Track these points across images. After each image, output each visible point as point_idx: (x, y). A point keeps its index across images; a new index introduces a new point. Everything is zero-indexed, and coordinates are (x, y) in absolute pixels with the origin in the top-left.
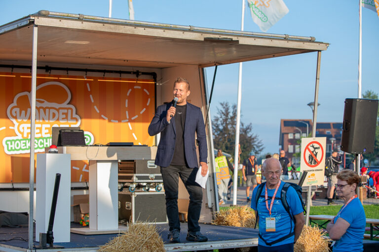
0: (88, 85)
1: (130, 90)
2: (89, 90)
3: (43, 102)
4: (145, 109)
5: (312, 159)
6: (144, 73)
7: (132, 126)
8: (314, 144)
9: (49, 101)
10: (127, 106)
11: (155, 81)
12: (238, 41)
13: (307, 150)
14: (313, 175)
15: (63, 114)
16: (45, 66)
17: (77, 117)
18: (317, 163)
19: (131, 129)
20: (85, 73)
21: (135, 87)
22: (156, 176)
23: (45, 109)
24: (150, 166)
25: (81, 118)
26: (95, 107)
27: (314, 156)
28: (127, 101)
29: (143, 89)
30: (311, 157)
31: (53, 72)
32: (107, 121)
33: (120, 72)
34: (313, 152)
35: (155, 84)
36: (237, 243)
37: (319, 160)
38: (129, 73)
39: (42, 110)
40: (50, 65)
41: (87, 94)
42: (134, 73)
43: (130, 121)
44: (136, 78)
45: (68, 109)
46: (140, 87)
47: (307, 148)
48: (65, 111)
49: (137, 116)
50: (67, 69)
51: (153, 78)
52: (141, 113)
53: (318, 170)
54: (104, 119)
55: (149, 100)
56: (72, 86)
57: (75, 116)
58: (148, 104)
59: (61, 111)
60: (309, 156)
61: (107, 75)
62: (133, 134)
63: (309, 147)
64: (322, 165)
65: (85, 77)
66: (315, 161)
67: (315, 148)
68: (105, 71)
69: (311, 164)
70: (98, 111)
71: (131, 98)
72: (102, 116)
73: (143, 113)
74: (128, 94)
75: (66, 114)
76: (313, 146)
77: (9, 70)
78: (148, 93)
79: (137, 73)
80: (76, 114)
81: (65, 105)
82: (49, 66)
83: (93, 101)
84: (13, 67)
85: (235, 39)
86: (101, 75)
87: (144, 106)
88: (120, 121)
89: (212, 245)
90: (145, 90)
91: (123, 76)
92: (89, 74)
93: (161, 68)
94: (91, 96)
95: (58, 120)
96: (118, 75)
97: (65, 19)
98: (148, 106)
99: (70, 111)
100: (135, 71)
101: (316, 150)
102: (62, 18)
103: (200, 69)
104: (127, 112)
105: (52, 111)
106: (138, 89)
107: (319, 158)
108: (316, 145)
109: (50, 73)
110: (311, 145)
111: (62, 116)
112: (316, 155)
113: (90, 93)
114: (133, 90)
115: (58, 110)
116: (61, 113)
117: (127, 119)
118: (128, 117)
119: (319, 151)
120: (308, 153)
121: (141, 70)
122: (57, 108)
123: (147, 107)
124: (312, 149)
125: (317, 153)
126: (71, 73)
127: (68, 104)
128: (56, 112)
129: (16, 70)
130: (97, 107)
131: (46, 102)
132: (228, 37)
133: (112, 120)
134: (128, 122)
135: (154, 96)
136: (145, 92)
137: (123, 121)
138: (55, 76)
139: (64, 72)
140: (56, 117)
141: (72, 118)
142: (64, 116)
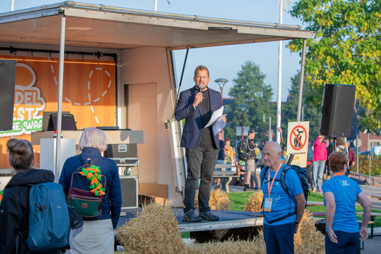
0: (52, 66)
1: (92, 72)
2: (53, 72)
4: (106, 91)
5: (297, 143)
6: (105, 55)
7: (94, 109)
8: (298, 128)
10: (89, 88)
11: (116, 62)
12: (237, 30)
13: (293, 134)
14: (298, 158)
15: (28, 96)
16: (9, 47)
17: (42, 99)
18: (301, 146)
19: (93, 111)
20: (49, 54)
21: (97, 69)
22: (126, 160)
24: (121, 150)
25: (46, 102)
27: (298, 140)
28: (89, 82)
29: (104, 71)
31: (19, 53)
32: (70, 104)
33: (83, 53)
34: (298, 136)
35: (116, 66)
36: (233, 223)
37: (303, 144)
38: (91, 54)
41: (51, 76)
42: (96, 54)
43: (93, 104)
44: (98, 59)
45: (33, 91)
46: (101, 69)
47: (293, 132)
48: (30, 94)
49: (98, 99)
50: (32, 50)
51: (114, 59)
52: (103, 95)
53: (302, 153)
54: (68, 102)
55: (110, 81)
56: (36, 67)
57: (40, 98)
58: (109, 87)
59: (27, 94)
60: (295, 140)
61: (70, 56)
62: (95, 117)
63: (295, 131)
64: (305, 149)
65: (49, 58)
66: (299, 145)
67: (300, 132)
68: (68, 53)
71: (93, 80)
72: (66, 99)
73: (105, 95)
74: (90, 76)
75: (31, 97)
76: (298, 130)
78: (109, 75)
79: (98, 54)
80: (41, 97)
81: (30, 87)
82: (14, 47)
83: (57, 83)
85: (234, 28)
87: (106, 88)
88: (82, 104)
89: (212, 226)
90: (106, 72)
91: (86, 57)
92: (52, 55)
93: (121, 49)
94: (55, 78)
95: (23, 103)
96: (80, 57)
97: (91, 10)
98: (109, 88)
99: (35, 93)
100: (96, 52)
101: (301, 134)
102: (89, 9)
103: (168, 52)
104: (89, 95)
106: (100, 71)
107: (302, 141)
108: (301, 130)
109: (15, 54)
110: (296, 129)
111: (27, 99)
112: (300, 139)
113: (54, 75)
114: (95, 72)
115: (23, 93)
116: (26, 96)
117: (89, 102)
118: (90, 100)
119: (303, 135)
120: (293, 137)
121: (102, 51)
122: (23, 90)
123: (108, 90)
124: (297, 133)
125: (301, 137)
126: (36, 54)
127: (33, 86)
132: (229, 26)
133: (75, 103)
134: (90, 105)
135: (114, 77)
136: (106, 74)
137: (85, 104)
138: (20, 58)
139: (29, 54)
140: (22, 100)
141: (37, 101)
142: (29, 99)
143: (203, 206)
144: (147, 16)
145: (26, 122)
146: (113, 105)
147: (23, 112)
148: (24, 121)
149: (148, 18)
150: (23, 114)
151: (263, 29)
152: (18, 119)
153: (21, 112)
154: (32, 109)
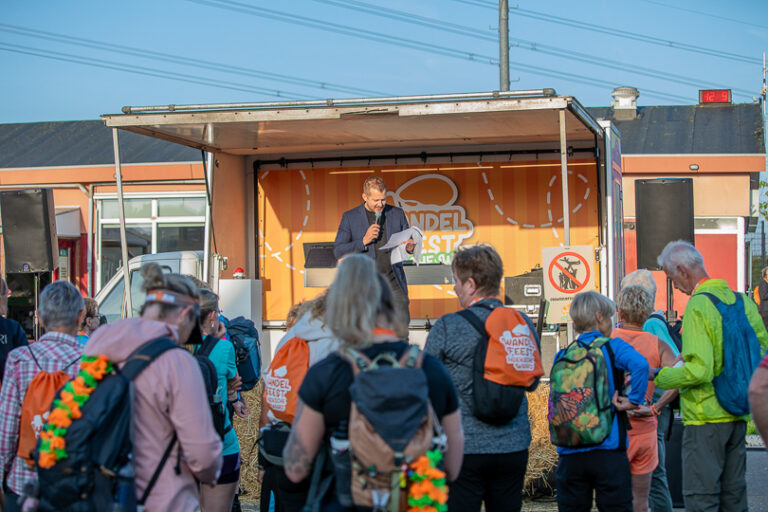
0: (484, 175)
1: (555, 178)
2: (486, 182)
3: (415, 204)
4: (580, 205)
5: (567, 280)
7: (557, 233)
8: (567, 257)
9: (425, 202)
10: (549, 202)
11: (597, 160)
13: (555, 266)
15: (446, 219)
16: (419, 152)
17: (469, 223)
18: (577, 286)
19: (557, 236)
20: (478, 157)
23: (418, 214)
24: (529, 294)
25: (474, 225)
26: (497, 207)
27: (570, 276)
28: (549, 194)
29: (576, 175)
30: (564, 278)
31: (430, 160)
32: (517, 228)
33: (537, 152)
34: (567, 269)
35: (598, 165)
37: (581, 283)
39: (413, 216)
40: (429, 152)
41: (482, 188)
43: (557, 225)
45: (453, 212)
46: (571, 173)
47: (554, 262)
48: (450, 215)
50: (451, 155)
51: (594, 156)
52: (574, 211)
54: (512, 224)
55: (588, 190)
56: (459, 179)
57: (464, 221)
58: (586, 198)
59: (443, 216)
60: (561, 277)
61: (515, 158)
63: (558, 261)
65: (478, 164)
66: (574, 284)
67: (571, 264)
68: (511, 153)
69: (566, 287)
70: (501, 213)
72: (509, 219)
73: (578, 212)
74: (551, 185)
75: (451, 220)
76: (566, 260)
77: (365, 163)
78: (586, 181)
81: (448, 206)
83: (492, 198)
84: (370, 158)
85: (391, 109)
86: (505, 158)
87: (580, 200)
88: (538, 226)
90: (580, 176)
91: (542, 157)
92: (486, 159)
94: (489, 191)
95: (438, 229)
96: (532, 157)
98: (586, 200)
99: (456, 215)
101: (574, 267)
104: (550, 212)
105: (429, 216)
107: (580, 278)
108: (572, 259)
109: (425, 162)
110: (563, 258)
111: (444, 223)
112: (574, 273)
113: (488, 186)
115: (438, 215)
117: (549, 222)
118: (551, 219)
119: (580, 268)
120: (556, 272)
123: (584, 202)
124: (565, 265)
125: (575, 271)
126: (457, 160)
127: (455, 204)
128: (434, 217)
129: (374, 163)
130: (500, 207)
131: (419, 204)
132: (380, 108)
133: (525, 225)
134: (550, 227)
135: (595, 182)
136: (579, 178)
137: (543, 225)
138: (432, 166)
139: (446, 160)
140: (436, 225)
141: (460, 225)
142: (448, 222)
145: (443, 256)
146: (593, 225)
147: (438, 241)
148: (439, 254)
150: (439, 245)
152: (430, 251)
153: (435, 241)
154: (453, 237)
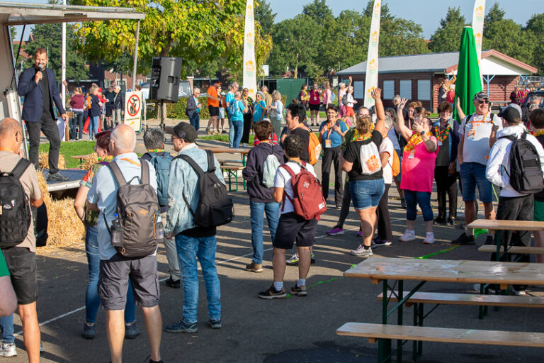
12: (86, 15)
13: (129, 103)
14: (133, 123)
18: (136, 112)
30: (132, 108)
34: (133, 104)
37: (137, 110)
47: (129, 100)
53: (136, 119)
64: (139, 115)
69: (132, 113)
85: (84, 13)
101: (135, 102)
103: (5, 27)
107: (137, 108)
108: (135, 98)
110: (132, 98)
112: (135, 106)
119: (137, 103)
120: (130, 105)
124: (132, 101)
132: (80, 12)
143: (54, 167)
144: (17, 7)
149: (17, 9)
151: (106, 14)
